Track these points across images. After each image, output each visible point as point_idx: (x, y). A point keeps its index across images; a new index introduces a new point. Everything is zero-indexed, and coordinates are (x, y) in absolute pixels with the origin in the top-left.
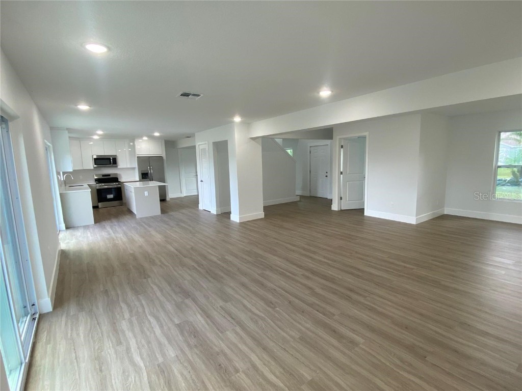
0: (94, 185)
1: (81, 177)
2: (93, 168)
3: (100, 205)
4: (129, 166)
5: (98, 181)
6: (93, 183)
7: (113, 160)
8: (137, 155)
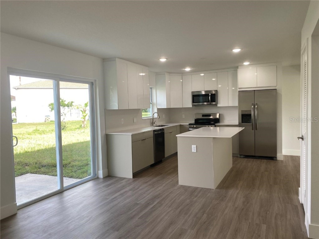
2: (191, 106)
7: (211, 97)
8: (239, 88)
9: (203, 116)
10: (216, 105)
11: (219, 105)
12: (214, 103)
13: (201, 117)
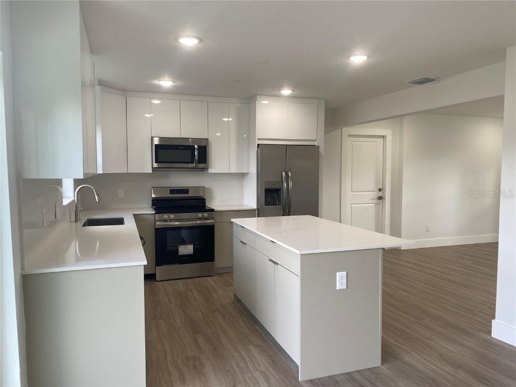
0: (149, 217)
1: (121, 193)
2: (150, 171)
3: (160, 271)
4: (234, 170)
5: (160, 205)
6: (148, 211)
7: (198, 153)
8: (258, 139)
9: (173, 191)
10: (205, 169)
11: (211, 171)
12: (202, 166)
13: (167, 195)
